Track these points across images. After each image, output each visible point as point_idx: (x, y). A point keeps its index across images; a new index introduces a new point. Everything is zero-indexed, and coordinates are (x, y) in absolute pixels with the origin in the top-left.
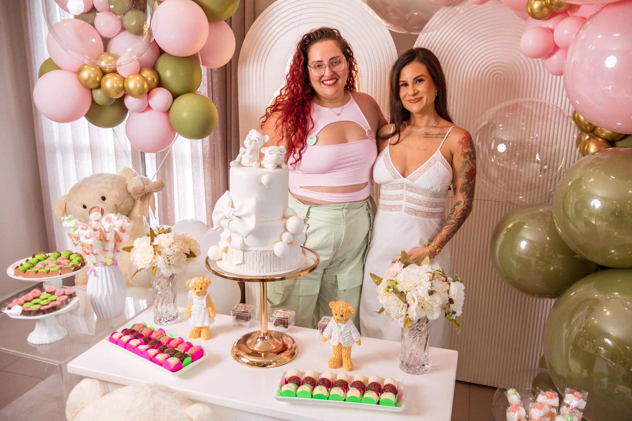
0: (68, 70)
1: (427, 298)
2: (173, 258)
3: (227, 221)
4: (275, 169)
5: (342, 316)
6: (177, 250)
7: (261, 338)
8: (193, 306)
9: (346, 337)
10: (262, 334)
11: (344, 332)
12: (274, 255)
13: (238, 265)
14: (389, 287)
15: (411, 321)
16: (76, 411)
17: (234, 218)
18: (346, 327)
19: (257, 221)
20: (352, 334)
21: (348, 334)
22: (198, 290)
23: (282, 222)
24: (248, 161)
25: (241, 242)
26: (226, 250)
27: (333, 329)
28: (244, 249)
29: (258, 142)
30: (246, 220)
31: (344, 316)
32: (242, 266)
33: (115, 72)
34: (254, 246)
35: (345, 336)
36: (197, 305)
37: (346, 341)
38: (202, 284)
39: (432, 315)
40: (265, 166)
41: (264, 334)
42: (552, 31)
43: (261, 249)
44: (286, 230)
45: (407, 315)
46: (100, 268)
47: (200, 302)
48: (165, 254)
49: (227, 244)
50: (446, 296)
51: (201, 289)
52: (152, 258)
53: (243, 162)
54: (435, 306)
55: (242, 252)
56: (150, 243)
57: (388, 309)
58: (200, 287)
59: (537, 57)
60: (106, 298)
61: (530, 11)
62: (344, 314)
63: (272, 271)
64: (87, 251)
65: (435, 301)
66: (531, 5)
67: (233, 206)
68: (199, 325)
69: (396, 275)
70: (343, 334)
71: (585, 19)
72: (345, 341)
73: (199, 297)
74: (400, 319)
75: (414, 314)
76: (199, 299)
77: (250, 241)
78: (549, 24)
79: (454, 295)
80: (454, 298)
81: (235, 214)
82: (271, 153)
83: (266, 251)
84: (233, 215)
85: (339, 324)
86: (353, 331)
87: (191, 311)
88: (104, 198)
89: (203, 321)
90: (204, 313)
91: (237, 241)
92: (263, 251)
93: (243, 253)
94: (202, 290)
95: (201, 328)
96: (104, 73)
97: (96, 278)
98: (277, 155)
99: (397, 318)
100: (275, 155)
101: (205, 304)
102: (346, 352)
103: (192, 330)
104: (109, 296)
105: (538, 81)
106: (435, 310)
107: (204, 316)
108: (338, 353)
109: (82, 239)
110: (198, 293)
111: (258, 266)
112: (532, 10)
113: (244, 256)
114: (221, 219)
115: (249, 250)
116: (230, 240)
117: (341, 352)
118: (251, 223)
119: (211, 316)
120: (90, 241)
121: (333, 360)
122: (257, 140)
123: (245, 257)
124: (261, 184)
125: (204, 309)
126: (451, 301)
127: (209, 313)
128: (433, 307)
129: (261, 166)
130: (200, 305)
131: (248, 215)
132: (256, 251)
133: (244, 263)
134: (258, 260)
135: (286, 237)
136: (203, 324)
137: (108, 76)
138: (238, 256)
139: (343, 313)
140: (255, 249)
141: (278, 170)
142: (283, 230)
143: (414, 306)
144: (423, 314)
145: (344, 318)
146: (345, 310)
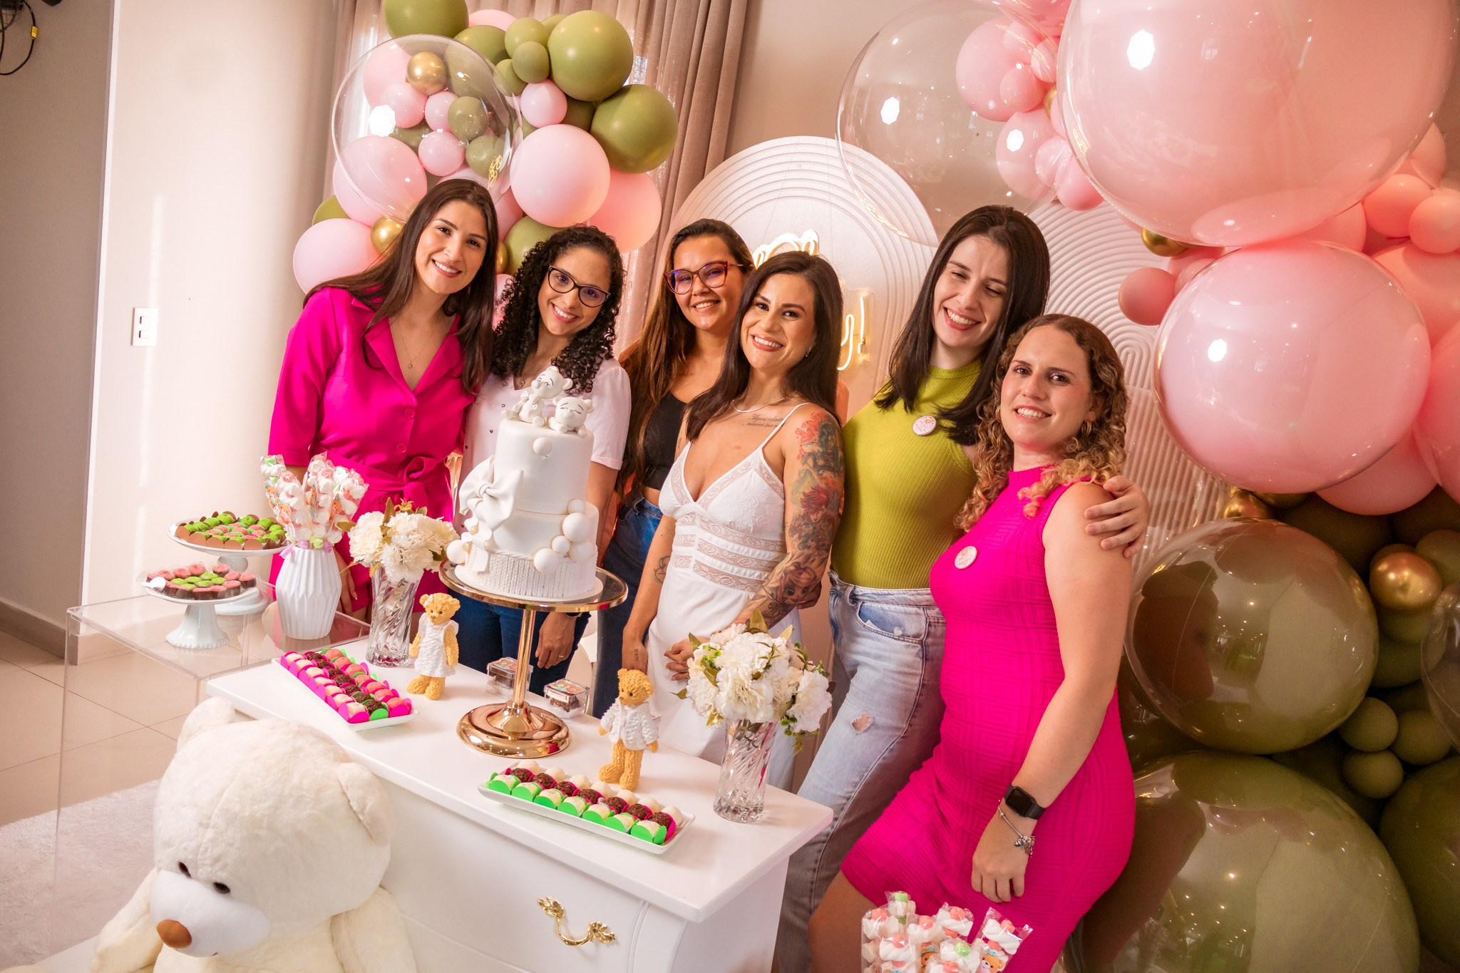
0: (356, 221)
1: (748, 683)
2: (409, 554)
3: (477, 501)
4: (565, 433)
5: (631, 694)
6: (418, 542)
7: (510, 710)
8: (424, 640)
9: (632, 731)
10: (514, 704)
11: (630, 723)
12: (533, 567)
13: (480, 573)
17: (485, 496)
18: (634, 715)
19: (515, 509)
20: (643, 729)
21: (636, 728)
22: (435, 613)
23: (556, 519)
25: (489, 537)
26: (469, 547)
27: (616, 714)
28: (492, 550)
29: (552, 386)
30: (501, 503)
31: (634, 695)
32: (485, 576)
34: (507, 547)
35: (630, 730)
36: (429, 639)
37: (631, 738)
38: (444, 605)
39: (755, 715)
40: (552, 426)
41: (516, 706)
43: (516, 554)
44: (561, 532)
45: (715, 705)
46: (302, 550)
47: (434, 634)
48: (397, 545)
50: (788, 690)
51: (441, 613)
52: (377, 547)
53: (522, 414)
54: (761, 699)
55: (486, 554)
56: (381, 523)
58: (439, 609)
60: (302, 601)
62: (634, 691)
63: (529, 593)
64: (287, 517)
65: (760, 692)
68: (426, 673)
69: (725, 642)
70: (627, 725)
72: (629, 739)
73: (435, 626)
75: (724, 706)
76: (435, 629)
77: (502, 536)
81: (488, 491)
82: (563, 406)
83: (525, 560)
84: (485, 492)
85: (626, 708)
86: (646, 724)
87: (420, 648)
89: (434, 668)
90: (438, 654)
91: (485, 535)
92: (518, 559)
93: (489, 557)
94: (442, 615)
95: (430, 678)
97: (292, 565)
98: (571, 411)
100: (569, 410)
101: (442, 640)
102: (630, 759)
103: (415, 680)
104: (305, 598)
106: (760, 705)
107: (437, 660)
108: (618, 758)
109: (283, 497)
110: (434, 618)
111: (508, 580)
113: (489, 560)
114: (469, 497)
115: (497, 552)
116: (476, 532)
117: (624, 757)
118: (507, 509)
119: (449, 662)
120: (293, 502)
121: (607, 768)
122: (550, 383)
123: (491, 563)
124: (533, 451)
125: (439, 648)
126: (795, 700)
127: (447, 657)
129: (546, 425)
130: (435, 639)
131: (505, 496)
132: (509, 556)
133: (487, 571)
134: (509, 572)
135: (558, 542)
136: (433, 672)
138: (482, 560)
139: (633, 689)
140: (507, 552)
141: (572, 436)
142: (557, 531)
144: (741, 710)
145: (633, 698)
146: (636, 686)
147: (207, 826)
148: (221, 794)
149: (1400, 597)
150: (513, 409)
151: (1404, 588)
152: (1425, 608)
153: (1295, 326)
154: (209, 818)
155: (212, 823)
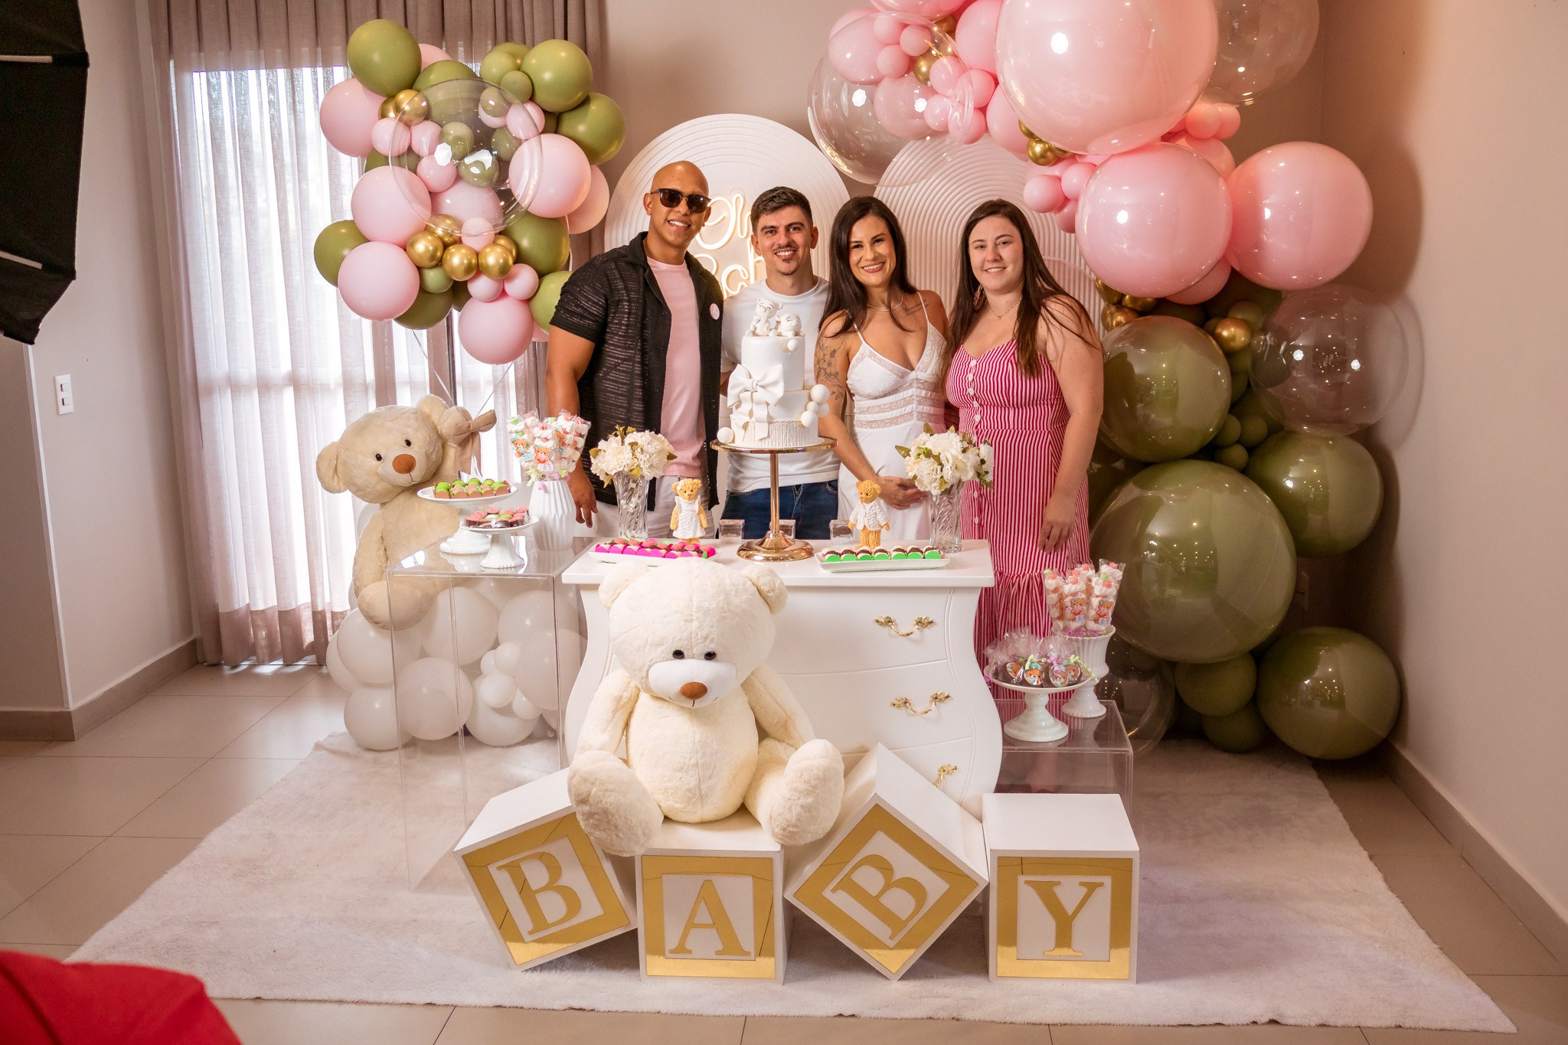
0: (387, 242)
1: (961, 456)
3: (749, 393)
5: (867, 494)
8: (681, 515)
9: (872, 518)
11: (869, 514)
12: (802, 426)
13: (763, 438)
14: (919, 455)
15: (946, 483)
16: (618, 591)
17: (759, 389)
18: (871, 508)
19: (786, 391)
20: (879, 516)
22: (689, 492)
23: (806, 392)
24: (765, 329)
25: (765, 414)
26: (745, 426)
27: (860, 511)
28: (770, 421)
29: (772, 309)
30: (771, 389)
32: (767, 440)
33: (458, 241)
34: (780, 417)
36: (687, 512)
38: (693, 485)
39: (966, 475)
40: (783, 334)
42: (1059, 179)
43: (788, 419)
44: (810, 399)
45: (942, 477)
47: (691, 508)
49: (747, 419)
50: (979, 459)
51: (692, 491)
52: (631, 459)
53: (756, 332)
54: (969, 464)
55: (766, 425)
57: (921, 476)
58: (691, 489)
59: (1045, 211)
61: (1031, 154)
64: (543, 457)
65: (968, 458)
66: (1033, 149)
67: (750, 377)
68: (689, 536)
69: (924, 444)
71: (1095, 166)
72: (870, 524)
74: (934, 485)
75: (948, 473)
76: (690, 504)
77: (775, 412)
78: (1055, 171)
79: (985, 456)
80: (985, 459)
81: (759, 383)
83: (793, 421)
84: (757, 385)
85: (865, 504)
86: (879, 512)
87: (679, 521)
88: (408, 443)
89: (695, 531)
91: (761, 412)
92: (789, 422)
93: (769, 426)
96: (446, 246)
99: (931, 484)
101: (697, 510)
102: (874, 537)
105: (1047, 241)
106: (968, 468)
108: (865, 540)
110: (690, 495)
111: (788, 437)
112: (1034, 153)
114: (741, 392)
115: (774, 421)
116: (751, 414)
117: (869, 538)
118: (779, 391)
119: (703, 525)
120: (549, 444)
122: (771, 307)
123: (771, 430)
124: (787, 350)
125: (696, 516)
126: (983, 462)
127: (701, 522)
128: (966, 466)
129: (779, 335)
130: (692, 511)
131: (775, 383)
132: (782, 422)
133: (769, 436)
134: (785, 433)
135: (811, 405)
136: (695, 534)
137: (452, 249)
138: (762, 430)
139: (868, 491)
140: (781, 420)
142: (807, 399)
143: (947, 467)
144: (957, 475)
145: (868, 497)
146: (870, 488)
147: (692, 621)
148: (691, 600)
149: (1232, 344)
150: (752, 329)
151: (1233, 338)
152: (1248, 347)
153: (1162, 194)
154: (692, 615)
155: (694, 618)
